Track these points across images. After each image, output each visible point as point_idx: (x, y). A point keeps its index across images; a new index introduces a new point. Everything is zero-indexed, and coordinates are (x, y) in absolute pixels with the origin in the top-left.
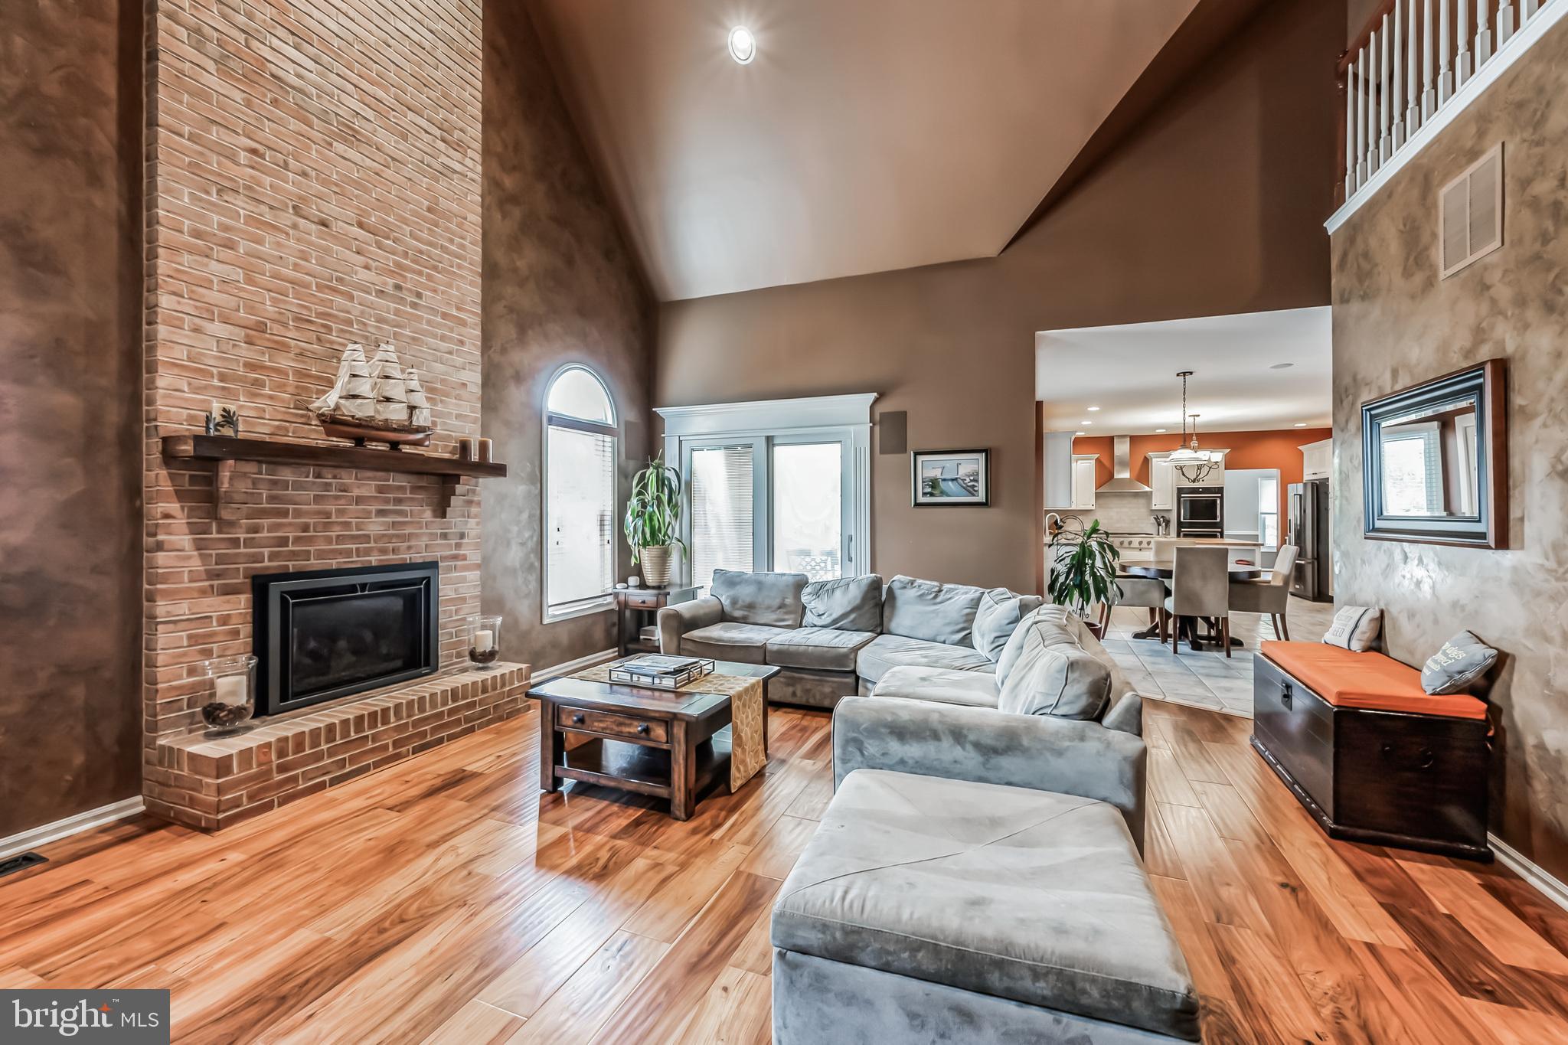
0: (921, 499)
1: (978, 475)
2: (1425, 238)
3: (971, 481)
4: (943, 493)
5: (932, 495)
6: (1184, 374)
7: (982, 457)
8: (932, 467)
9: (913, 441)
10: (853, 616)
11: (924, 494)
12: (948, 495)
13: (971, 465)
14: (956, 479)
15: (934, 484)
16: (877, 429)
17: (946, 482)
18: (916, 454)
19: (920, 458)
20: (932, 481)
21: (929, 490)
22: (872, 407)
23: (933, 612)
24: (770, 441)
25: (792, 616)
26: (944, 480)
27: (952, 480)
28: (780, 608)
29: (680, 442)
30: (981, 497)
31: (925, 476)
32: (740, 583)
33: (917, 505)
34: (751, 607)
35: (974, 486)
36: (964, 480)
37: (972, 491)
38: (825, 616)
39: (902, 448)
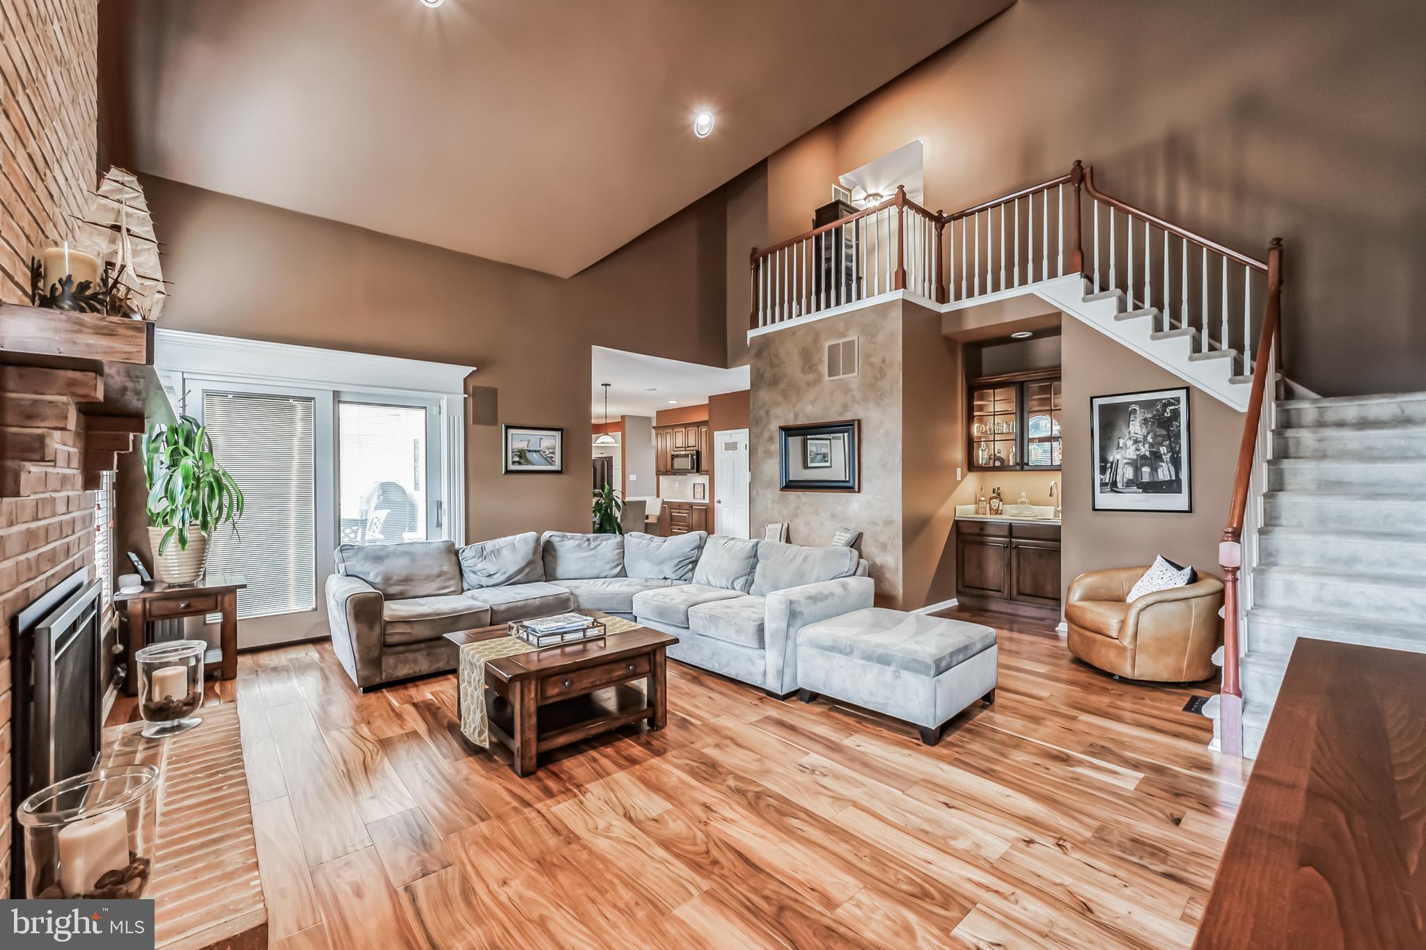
0: (511, 467)
1: (555, 448)
2: (815, 360)
3: (550, 453)
4: (528, 462)
5: (519, 463)
6: (606, 385)
7: (558, 434)
8: (519, 440)
9: (504, 416)
10: (527, 570)
11: (514, 463)
12: (532, 464)
13: (550, 441)
14: (539, 451)
15: (522, 454)
16: (471, 401)
17: (531, 453)
18: (507, 427)
19: (511, 431)
20: (519, 451)
21: (517, 459)
22: (465, 380)
23: (592, 556)
24: (336, 394)
25: (452, 582)
26: (529, 451)
27: (535, 451)
28: (439, 576)
29: (184, 379)
30: (557, 467)
31: (515, 446)
32: (387, 556)
33: (508, 472)
34: (407, 580)
35: (552, 457)
36: (544, 452)
37: (550, 461)
38: (498, 574)
39: (492, 420)
